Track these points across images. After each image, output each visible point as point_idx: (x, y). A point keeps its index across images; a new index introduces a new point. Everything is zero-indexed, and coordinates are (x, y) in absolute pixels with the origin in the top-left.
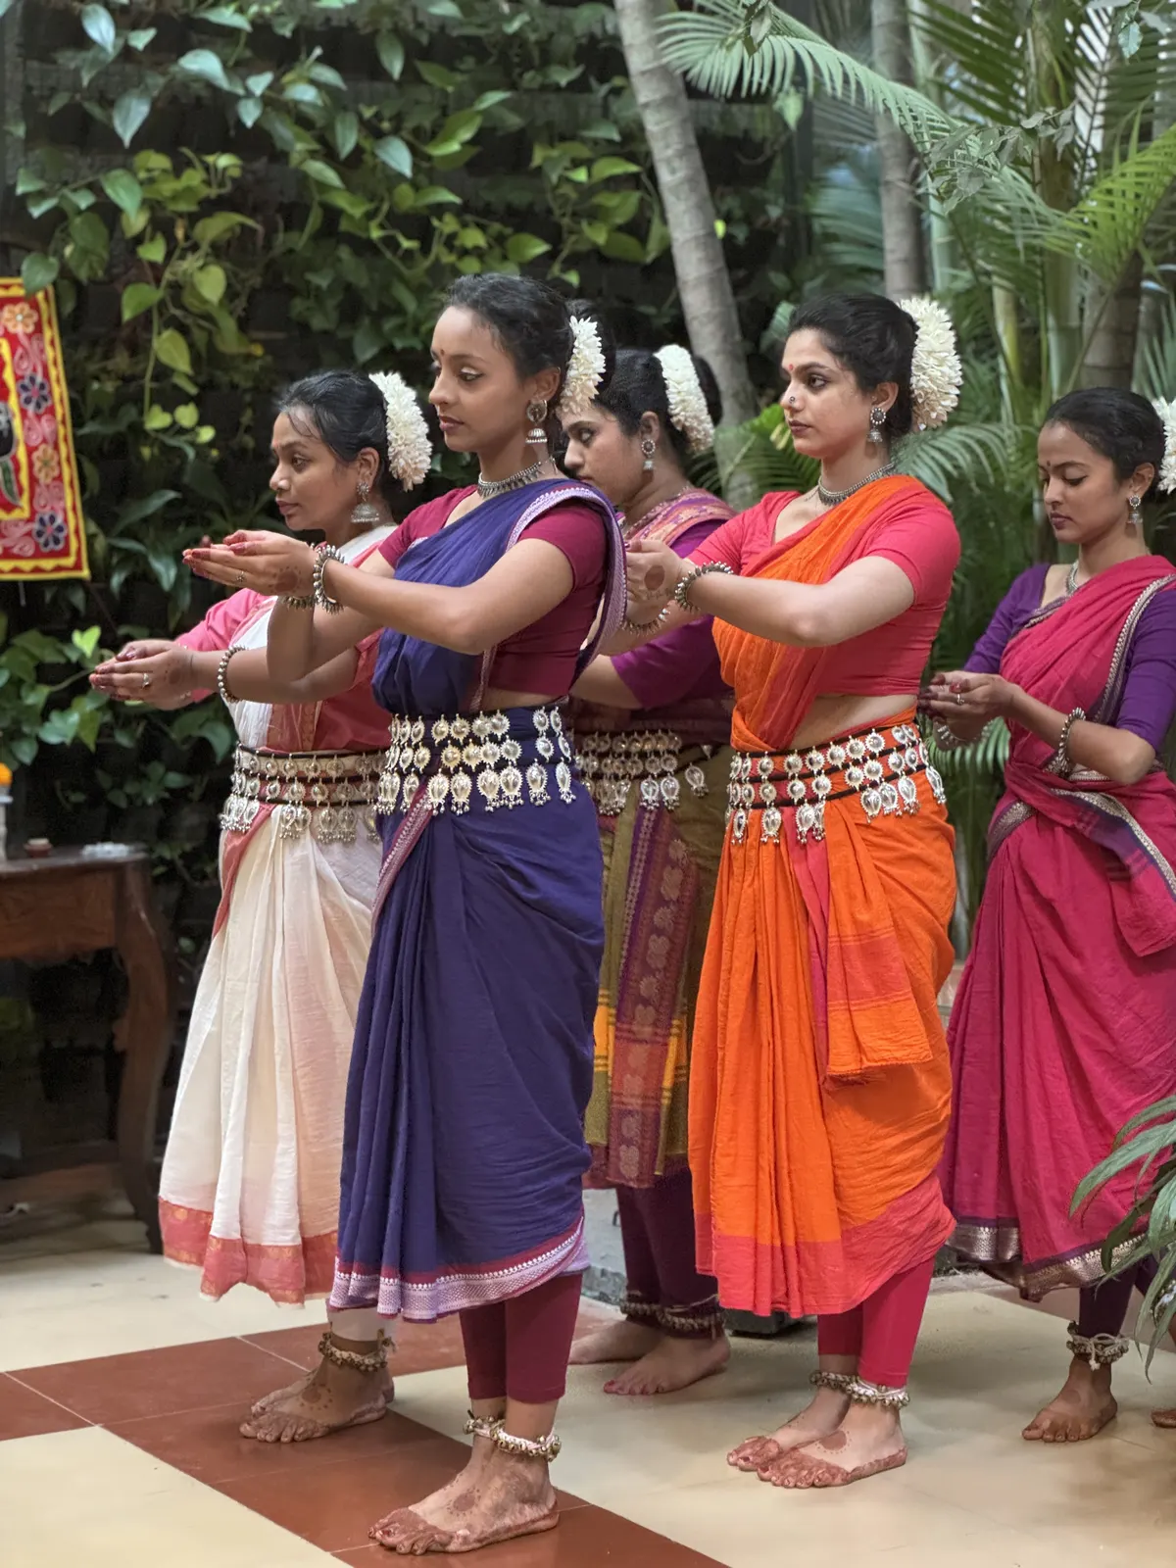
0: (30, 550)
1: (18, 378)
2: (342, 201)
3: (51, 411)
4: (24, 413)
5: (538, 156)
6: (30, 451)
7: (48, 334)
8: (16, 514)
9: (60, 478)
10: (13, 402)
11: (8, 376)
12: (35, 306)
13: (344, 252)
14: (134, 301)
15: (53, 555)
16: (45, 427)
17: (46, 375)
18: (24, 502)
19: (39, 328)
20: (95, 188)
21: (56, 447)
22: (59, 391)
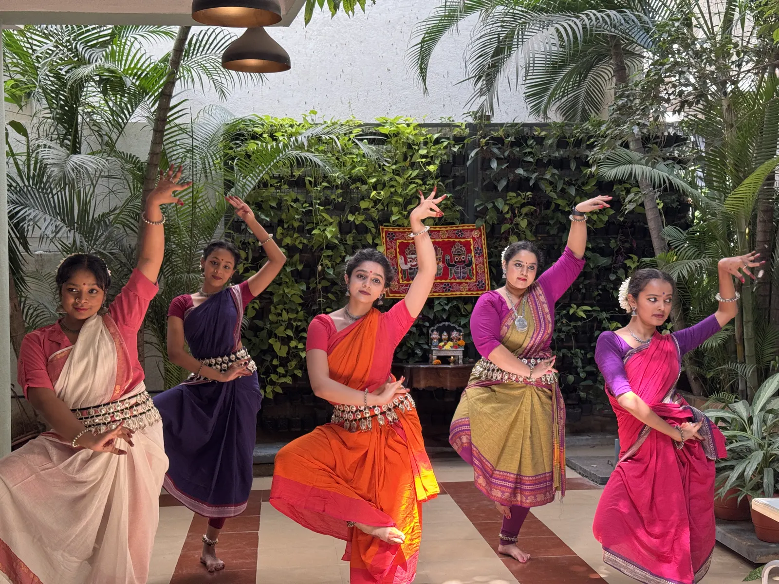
0: (475, 289)
1: (474, 248)
2: (560, 202)
3: (483, 256)
4: (475, 256)
5: (615, 188)
6: (476, 265)
7: (483, 237)
8: (472, 281)
9: (484, 272)
10: (473, 254)
11: (472, 247)
12: (480, 231)
13: (559, 215)
14: (505, 227)
15: (481, 290)
16: (481, 259)
17: (482, 247)
18: (474, 278)
19: (481, 236)
20: (493, 203)
21: (483, 264)
22: (485, 251)
